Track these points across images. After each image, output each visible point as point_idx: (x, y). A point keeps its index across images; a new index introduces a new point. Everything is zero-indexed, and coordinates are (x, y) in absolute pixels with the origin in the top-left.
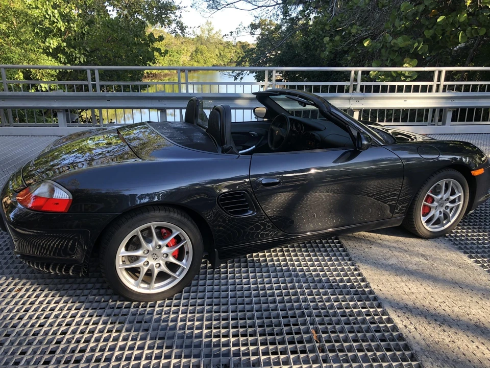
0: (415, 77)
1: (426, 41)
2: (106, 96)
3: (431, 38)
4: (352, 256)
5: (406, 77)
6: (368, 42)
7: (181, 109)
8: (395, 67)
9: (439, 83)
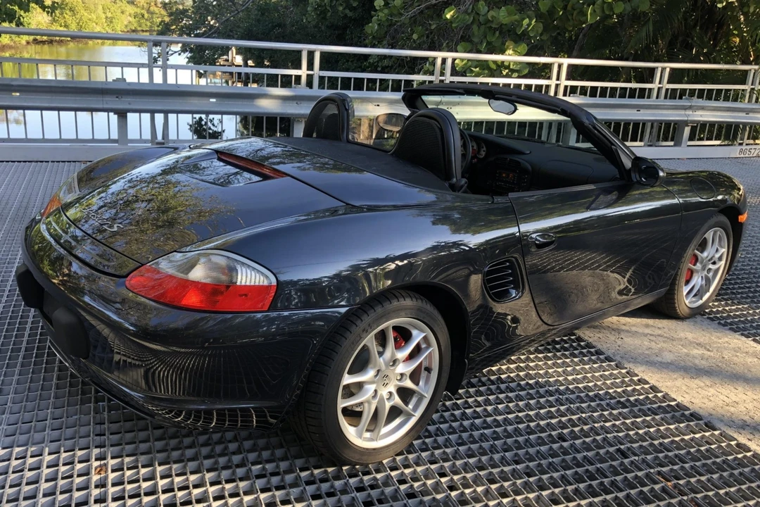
0: (526, 71)
1: (539, 16)
2: (12, 86)
3: (547, 13)
4: (610, 353)
5: (513, 71)
6: (453, 12)
7: (153, 112)
8: (491, 53)
9: (558, 82)
